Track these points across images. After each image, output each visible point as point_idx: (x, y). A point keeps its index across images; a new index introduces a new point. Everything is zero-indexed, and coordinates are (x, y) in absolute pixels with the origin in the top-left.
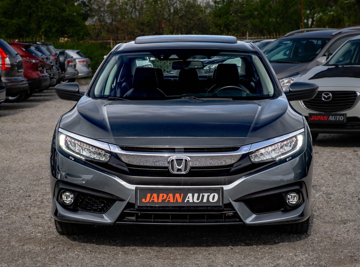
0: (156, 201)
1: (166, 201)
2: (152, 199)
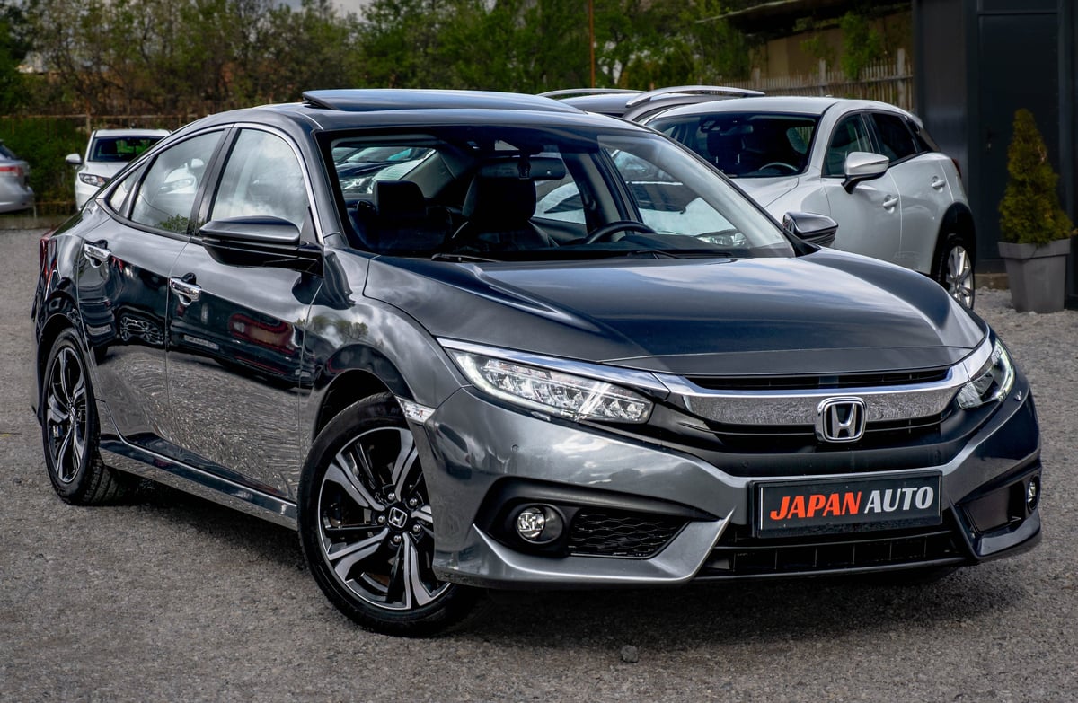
0: (801, 514)
1: (824, 515)
2: (792, 511)
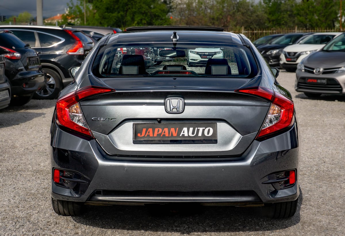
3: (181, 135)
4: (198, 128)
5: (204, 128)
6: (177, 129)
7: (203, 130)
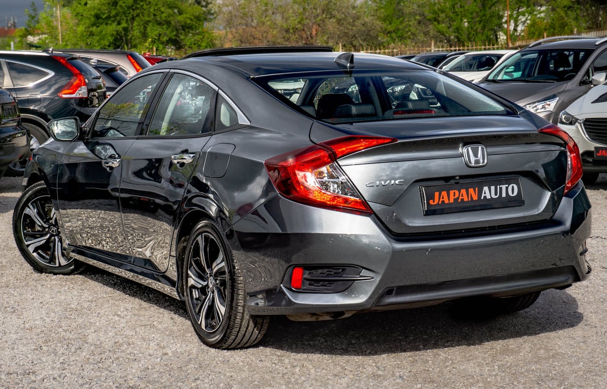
3: (482, 198)
4: (501, 186)
5: (507, 186)
6: (477, 189)
7: (507, 188)
